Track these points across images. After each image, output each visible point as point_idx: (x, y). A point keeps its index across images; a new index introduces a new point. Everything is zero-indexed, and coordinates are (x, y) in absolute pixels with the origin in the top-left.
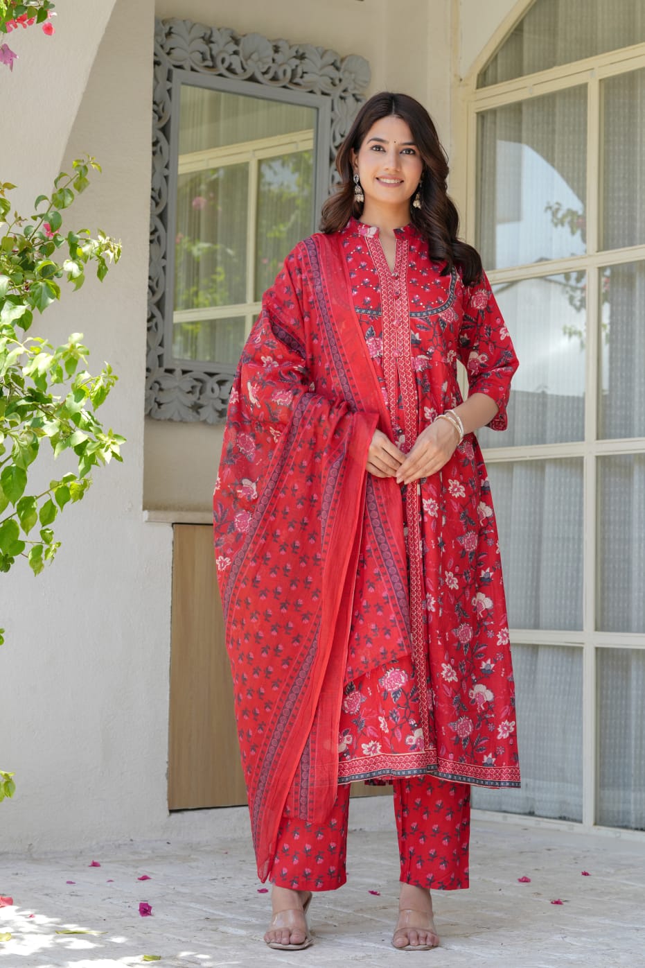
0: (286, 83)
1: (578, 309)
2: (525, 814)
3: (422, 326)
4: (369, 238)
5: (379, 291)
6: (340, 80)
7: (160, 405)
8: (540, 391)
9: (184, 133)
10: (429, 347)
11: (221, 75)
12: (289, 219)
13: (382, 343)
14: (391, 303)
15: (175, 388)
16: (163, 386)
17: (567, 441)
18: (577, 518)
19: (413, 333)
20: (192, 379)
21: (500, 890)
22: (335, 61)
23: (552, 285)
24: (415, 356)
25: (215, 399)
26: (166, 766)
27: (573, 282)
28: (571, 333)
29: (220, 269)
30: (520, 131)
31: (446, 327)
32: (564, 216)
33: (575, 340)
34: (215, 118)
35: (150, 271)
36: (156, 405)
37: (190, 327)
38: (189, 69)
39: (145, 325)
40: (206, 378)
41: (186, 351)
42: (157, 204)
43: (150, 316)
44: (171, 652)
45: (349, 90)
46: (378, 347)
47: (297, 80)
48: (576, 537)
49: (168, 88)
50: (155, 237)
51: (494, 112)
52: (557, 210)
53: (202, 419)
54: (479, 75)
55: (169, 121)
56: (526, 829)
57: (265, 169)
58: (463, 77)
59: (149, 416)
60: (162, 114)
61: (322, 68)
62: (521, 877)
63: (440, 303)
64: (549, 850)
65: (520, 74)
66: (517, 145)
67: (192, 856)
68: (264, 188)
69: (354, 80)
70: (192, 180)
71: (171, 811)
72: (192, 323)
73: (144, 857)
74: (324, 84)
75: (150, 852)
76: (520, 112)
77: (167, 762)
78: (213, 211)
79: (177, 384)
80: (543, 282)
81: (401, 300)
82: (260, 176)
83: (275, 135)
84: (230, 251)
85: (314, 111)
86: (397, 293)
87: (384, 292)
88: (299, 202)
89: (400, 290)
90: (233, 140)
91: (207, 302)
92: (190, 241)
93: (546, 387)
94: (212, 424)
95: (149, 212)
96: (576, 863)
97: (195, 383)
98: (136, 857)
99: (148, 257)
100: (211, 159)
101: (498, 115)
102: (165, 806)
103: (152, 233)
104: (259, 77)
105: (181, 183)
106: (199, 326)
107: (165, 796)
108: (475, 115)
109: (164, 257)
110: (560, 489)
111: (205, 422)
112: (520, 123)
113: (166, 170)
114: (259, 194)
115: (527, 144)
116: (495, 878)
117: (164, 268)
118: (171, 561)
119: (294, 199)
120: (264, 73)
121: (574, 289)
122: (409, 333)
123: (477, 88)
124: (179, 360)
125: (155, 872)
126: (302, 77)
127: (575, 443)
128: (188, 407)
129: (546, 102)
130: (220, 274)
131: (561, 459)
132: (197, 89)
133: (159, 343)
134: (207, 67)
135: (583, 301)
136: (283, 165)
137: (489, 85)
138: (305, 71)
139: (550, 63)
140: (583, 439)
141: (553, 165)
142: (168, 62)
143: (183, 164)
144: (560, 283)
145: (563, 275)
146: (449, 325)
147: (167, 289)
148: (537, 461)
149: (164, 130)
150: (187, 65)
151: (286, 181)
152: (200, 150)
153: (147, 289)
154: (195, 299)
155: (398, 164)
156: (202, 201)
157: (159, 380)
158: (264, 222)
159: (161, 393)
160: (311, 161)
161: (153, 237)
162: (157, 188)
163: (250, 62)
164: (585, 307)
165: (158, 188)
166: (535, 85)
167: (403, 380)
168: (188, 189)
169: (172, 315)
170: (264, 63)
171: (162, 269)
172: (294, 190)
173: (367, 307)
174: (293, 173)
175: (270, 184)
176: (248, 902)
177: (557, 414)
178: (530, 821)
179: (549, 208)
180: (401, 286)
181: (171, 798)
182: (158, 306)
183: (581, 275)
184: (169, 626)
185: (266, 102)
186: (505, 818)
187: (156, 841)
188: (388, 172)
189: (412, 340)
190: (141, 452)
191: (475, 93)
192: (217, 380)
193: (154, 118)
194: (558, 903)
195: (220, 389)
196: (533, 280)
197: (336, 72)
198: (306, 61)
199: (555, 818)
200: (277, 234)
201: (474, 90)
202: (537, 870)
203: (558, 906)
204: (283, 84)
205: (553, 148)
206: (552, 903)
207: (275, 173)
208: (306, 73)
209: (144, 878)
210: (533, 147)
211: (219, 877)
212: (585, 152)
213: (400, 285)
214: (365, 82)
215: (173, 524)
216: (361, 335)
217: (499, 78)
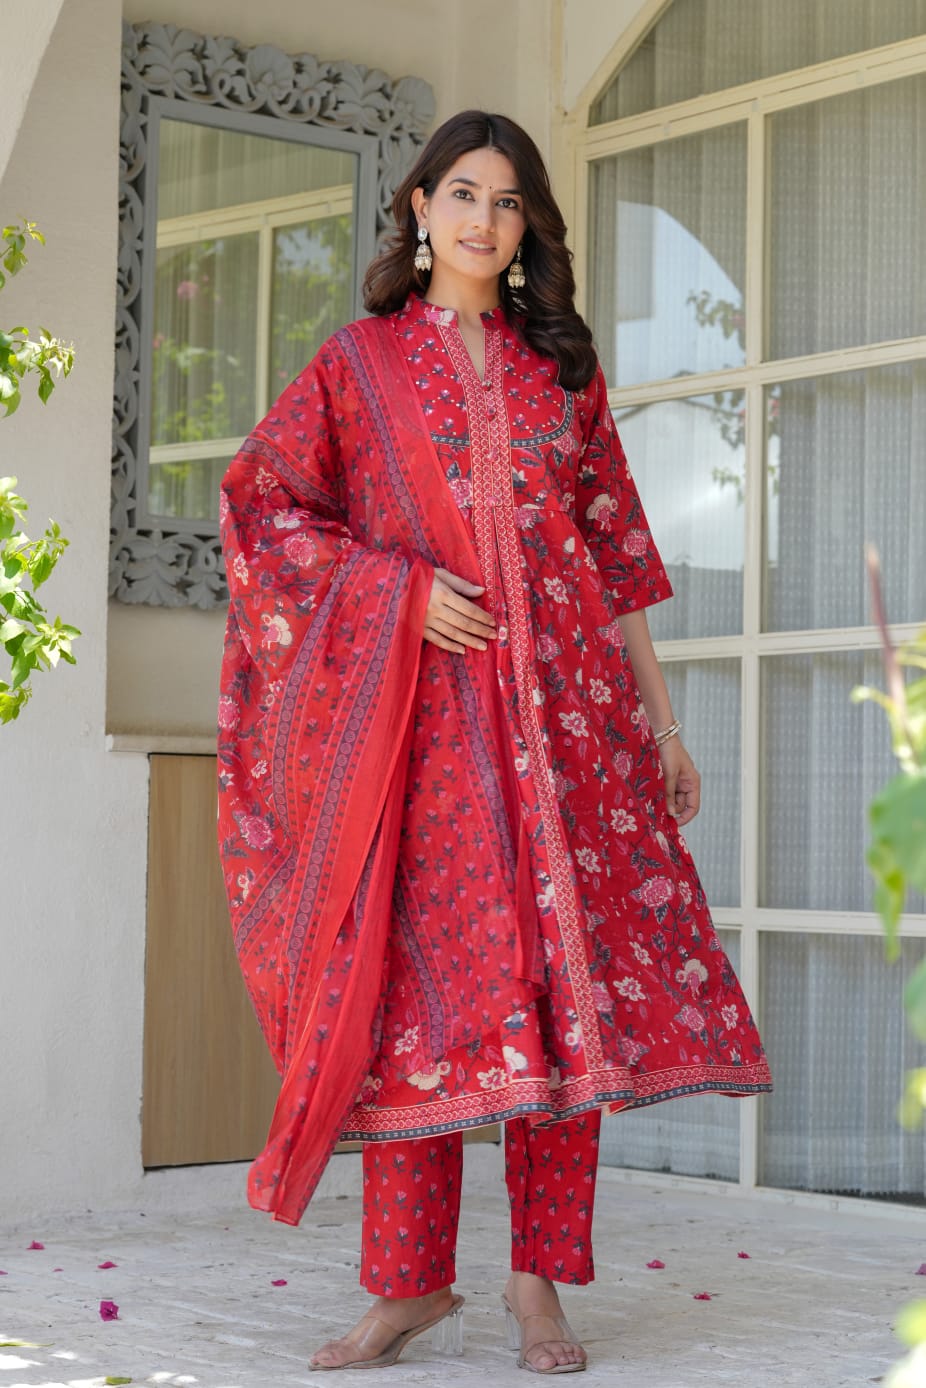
0: (312, 116)
1: (735, 445)
2: (656, 1170)
3: (528, 460)
4: (444, 327)
5: (465, 408)
6: (392, 113)
7: (130, 582)
8: (679, 563)
9: (165, 189)
10: (538, 491)
11: (218, 105)
12: (317, 314)
13: (471, 487)
14: (483, 426)
15: (151, 558)
16: (135, 555)
17: (717, 635)
18: (732, 745)
19: (514, 470)
20: (177, 545)
21: (621, 1279)
22: (384, 86)
23: (697, 411)
24: (519, 504)
25: (210, 573)
26: (140, 1104)
27: (726, 406)
28: (725, 479)
29: (217, 386)
30: (650, 187)
31: (563, 460)
32: (715, 311)
33: (730, 489)
34: (210, 167)
35: (115, 388)
36: (125, 582)
37: (174, 470)
38: (173, 95)
39: (108, 467)
40: (197, 543)
41: (168, 504)
42: (126, 291)
43: (115, 453)
44: (146, 940)
45: (405, 127)
46: (465, 492)
47: (329, 112)
48: (731, 772)
49: (142, 123)
50: (122, 339)
51: (613, 160)
52: (704, 302)
53: (192, 601)
54: (591, 108)
55: (143, 172)
56: (658, 1192)
57: (282, 240)
58: (568, 110)
59: (114, 598)
60: (133, 161)
61: (365, 95)
62: (651, 1262)
63: (554, 426)
64: (692, 1222)
65: (651, 106)
66: (646, 208)
67: (178, 1234)
68: (282, 269)
69: (411, 114)
70: (177, 257)
71: (147, 1169)
72: (178, 464)
73: (108, 1235)
74: (368, 118)
75: (115, 1228)
76: (651, 160)
77: (141, 1099)
78: (207, 301)
79: (155, 552)
80: (683, 406)
81: (498, 421)
82: (276, 250)
83: (298, 191)
84: (232, 360)
85: (354, 158)
86: (491, 411)
87: (473, 411)
88: (332, 289)
89: (496, 406)
90: (236, 198)
91: (199, 434)
92: (173, 345)
93: (688, 557)
94: (206, 611)
95: (114, 304)
96: (730, 1240)
97: (182, 551)
98: (95, 1236)
99: (113, 367)
100: (206, 226)
101: (619, 164)
102: (137, 1162)
103: (119, 334)
104: (274, 108)
105: (161, 261)
106: (188, 468)
107: (138, 1147)
108: (586, 165)
109: (136, 369)
110: (707, 704)
111: (195, 607)
112: (651, 176)
113: (139, 242)
114: (274, 277)
115: (661, 206)
116: (613, 1263)
117: (136, 384)
118: (147, 807)
119: (325, 285)
120: (281, 103)
121: (729, 415)
122: (509, 472)
123: (589, 125)
124: (157, 517)
125: (124, 1257)
126: (336, 109)
127: (727, 638)
128: (173, 586)
129: (689, 146)
130: (218, 393)
131: (708, 661)
132: (184, 125)
133: (129, 492)
134: (198, 93)
135: (741, 433)
136: (309, 235)
137: (605, 122)
138: (340, 99)
139: (695, 89)
140: (740, 632)
141: (698, 237)
142: (141, 85)
143: (162, 234)
144: (708, 408)
145: (712, 397)
146: (567, 457)
147: (141, 415)
148: (674, 663)
149: (135, 184)
150: (169, 91)
151: (316, 259)
152: (189, 212)
153: (111, 414)
154: (181, 429)
155: (494, 220)
156: (192, 287)
157: (129, 546)
158: (282, 317)
159: (132, 565)
160: (350, 231)
161: (120, 339)
162: (126, 268)
163: (260, 86)
164: (744, 442)
165: (128, 268)
166: (673, 121)
167: (503, 539)
168: (171, 271)
169: (148, 451)
170: (281, 88)
171: (133, 386)
172: (326, 271)
173: (448, 435)
174: (324, 246)
175: (290, 263)
176: (258, 1299)
177: (703, 595)
178: (664, 1181)
179: (693, 299)
180: (496, 401)
181: (146, 1152)
182: (128, 439)
183: (739, 395)
184: (143, 901)
185: (283, 145)
186: (627, 1175)
187: (126, 1212)
188: (477, 232)
189: (514, 482)
190: (102, 650)
191: (586, 132)
192: (213, 546)
193: (121, 167)
194: (704, 1297)
195: (217, 558)
196: (668, 404)
197: (386, 101)
198: (342, 85)
199: (700, 1176)
200: (301, 335)
201: (585, 129)
202: (673, 1250)
203: (704, 1301)
204: (308, 119)
205: (698, 212)
206: (695, 1298)
207: (298, 247)
208: (342, 102)
209: (108, 1266)
210: (669, 212)
211: (217, 1264)
212: (744, 218)
213: (495, 399)
214: (428, 116)
215: (149, 754)
216: (441, 474)
217: (620, 112)
